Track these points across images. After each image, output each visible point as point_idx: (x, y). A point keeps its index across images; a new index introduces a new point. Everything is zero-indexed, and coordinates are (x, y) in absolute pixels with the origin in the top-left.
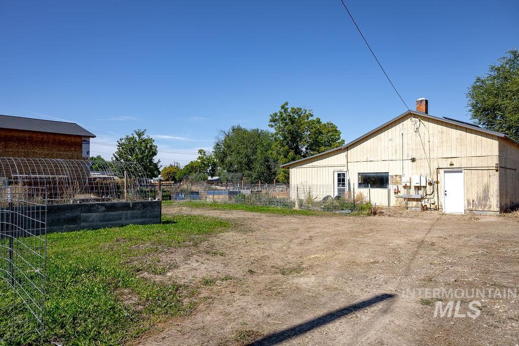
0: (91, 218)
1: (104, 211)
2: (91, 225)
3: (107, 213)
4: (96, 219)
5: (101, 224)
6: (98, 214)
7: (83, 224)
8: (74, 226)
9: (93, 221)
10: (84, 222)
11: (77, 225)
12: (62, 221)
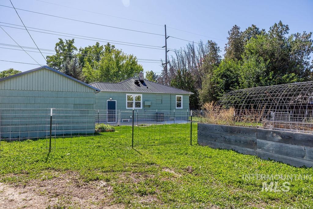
0: (267, 146)
1: (279, 141)
2: (267, 154)
3: (284, 145)
4: (272, 148)
5: (276, 155)
6: (273, 143)
7: (258, 150)
8: (251, 150)
9: (268, 150)
10: (260, 148)
11: (253, 150)
12: (242, 142)
